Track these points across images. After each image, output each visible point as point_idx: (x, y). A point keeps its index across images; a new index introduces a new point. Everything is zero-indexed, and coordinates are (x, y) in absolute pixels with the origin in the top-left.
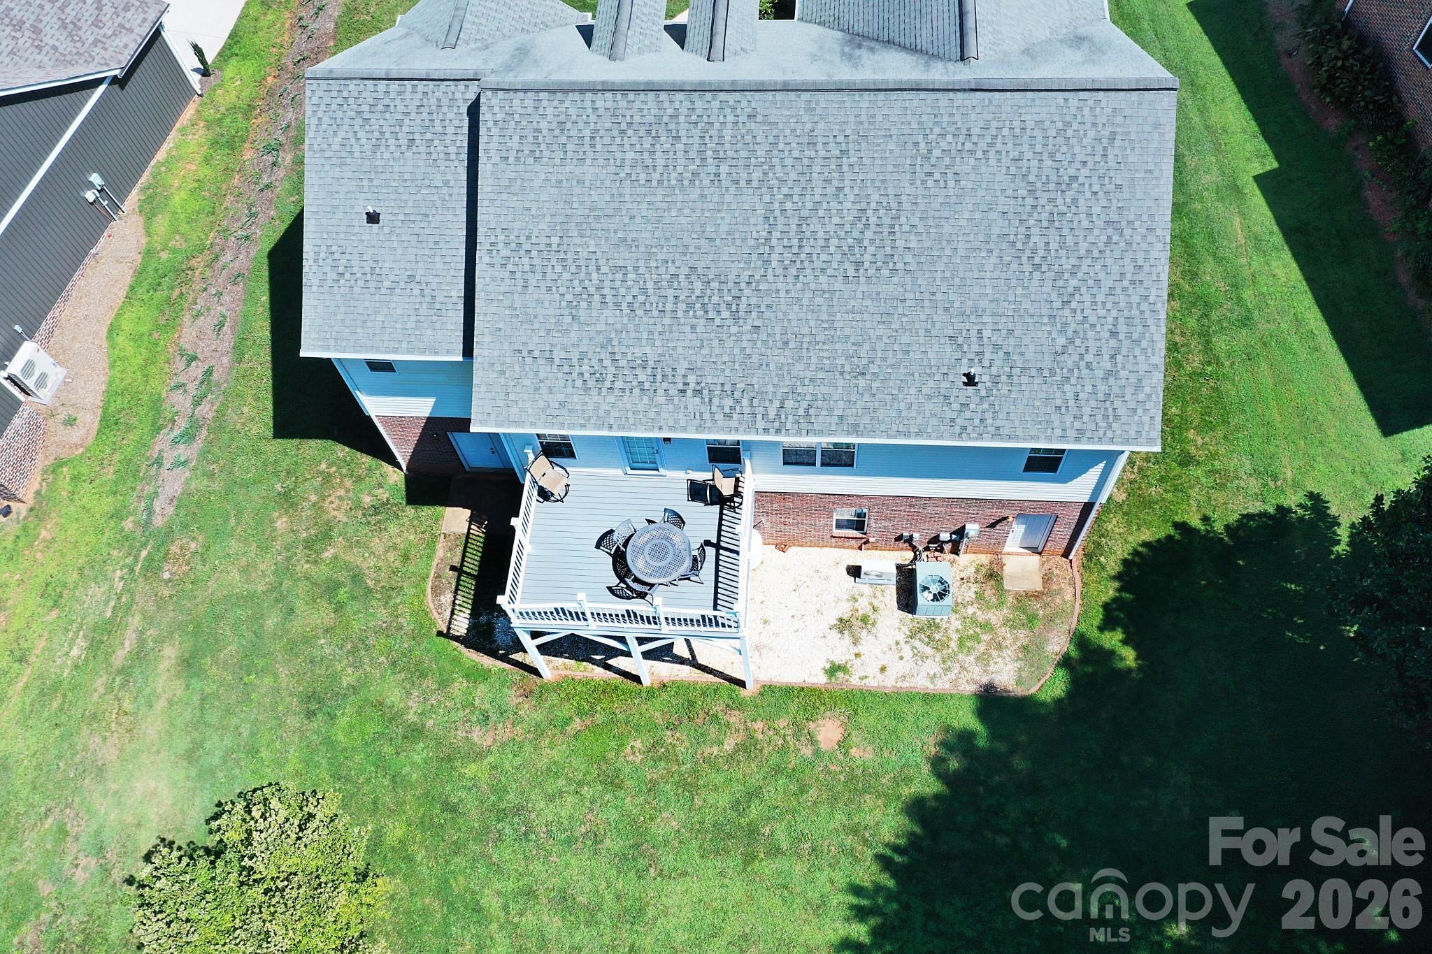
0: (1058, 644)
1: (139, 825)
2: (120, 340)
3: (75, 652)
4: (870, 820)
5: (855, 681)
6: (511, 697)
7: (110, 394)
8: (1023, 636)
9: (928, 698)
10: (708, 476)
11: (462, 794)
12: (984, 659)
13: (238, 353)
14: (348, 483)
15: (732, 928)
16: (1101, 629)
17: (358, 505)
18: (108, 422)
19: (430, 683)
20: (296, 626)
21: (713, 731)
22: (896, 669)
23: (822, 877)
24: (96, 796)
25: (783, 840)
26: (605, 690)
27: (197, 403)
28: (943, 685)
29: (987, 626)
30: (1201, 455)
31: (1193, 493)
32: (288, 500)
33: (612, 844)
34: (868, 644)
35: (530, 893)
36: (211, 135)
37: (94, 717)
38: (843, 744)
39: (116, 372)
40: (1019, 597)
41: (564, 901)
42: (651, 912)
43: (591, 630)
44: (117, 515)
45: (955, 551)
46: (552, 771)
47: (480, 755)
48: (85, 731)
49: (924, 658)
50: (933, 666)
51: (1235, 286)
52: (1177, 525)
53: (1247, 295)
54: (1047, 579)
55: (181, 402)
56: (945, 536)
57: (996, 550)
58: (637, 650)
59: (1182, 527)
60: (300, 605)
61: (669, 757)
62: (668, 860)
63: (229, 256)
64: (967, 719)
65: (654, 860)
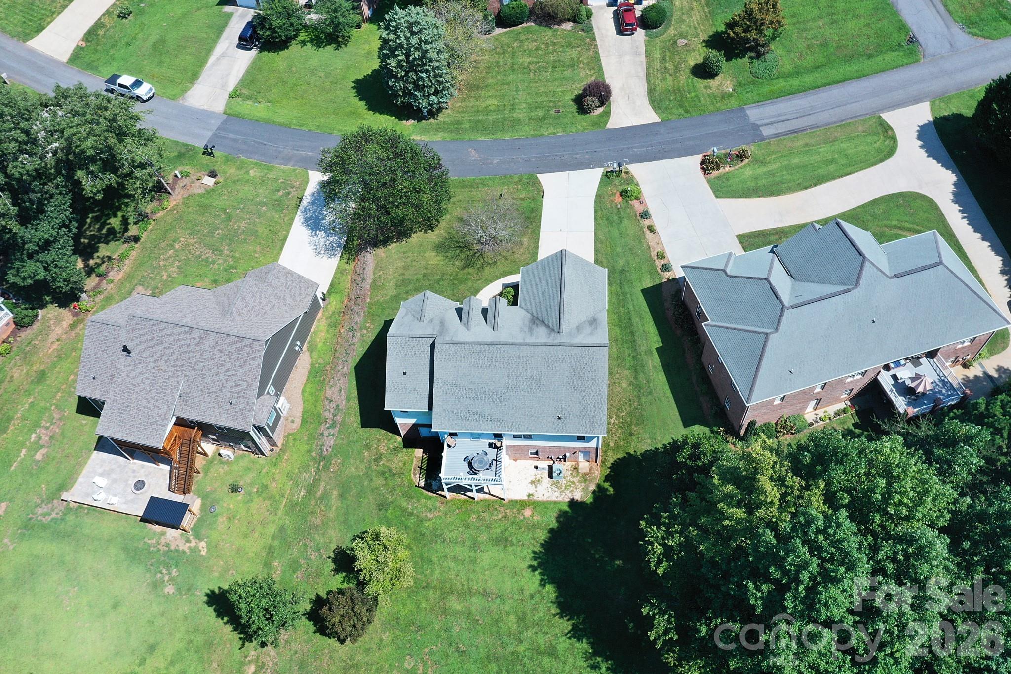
0: (593, 487)
1: (330, 543)
2: (306, 394)
3: (302, 494)
4: (538, 535)
5: (535, 498)
6: (438, 504)
7: (304, 413)
8: (583, 485)
9: (555, 503)
10: (493, 441)
11: (425, 531)
12: (572, 492)
13: (348, 400)
14: (385, 441)
15: (501, 564)
16: (604, 482)
17: (389, 448)
18: (304, 421)
19: (414, 500)
20: (373, 484)
21: (495, 512)
22: (547, 495)
23: (525, 551)
24: (316, 535)
25: (515, 541)
26: (464, 501)
27: (334, 416)
28: (560, 499)
29: (573, 483)
30: (635, 433)
31: (633, 444)
32: (368, 447)
33: (468, 543)
34: (539, 488)
35: (445, 557)
36: (328, 322)
37: (312, 512)
38: (532, 516)
39: (306, 405)
40: (582, 474)
41: (455, 558)
42: (479, 561)
43: (463, 483)
44: (309, 451)
45: (565, 461)
46: (451, 524)
47: (430, 520)
48: (310, 517)
49: (555, 492)
50: (558, 494)
51: (648, 382)
52: (627, 453)
53: (651, 385)
54: (591, 469)
55: (328, 415)
56: (561, 457)
57: (576, 461)
58: (474, 489)
59: (629, 454)
60: (374, 478)
61: (484, 519)
62: (483, 547)
63: (340, 367)
64: (566, 508)
65: (479, 547)
